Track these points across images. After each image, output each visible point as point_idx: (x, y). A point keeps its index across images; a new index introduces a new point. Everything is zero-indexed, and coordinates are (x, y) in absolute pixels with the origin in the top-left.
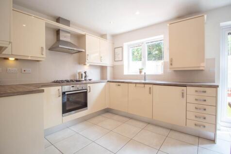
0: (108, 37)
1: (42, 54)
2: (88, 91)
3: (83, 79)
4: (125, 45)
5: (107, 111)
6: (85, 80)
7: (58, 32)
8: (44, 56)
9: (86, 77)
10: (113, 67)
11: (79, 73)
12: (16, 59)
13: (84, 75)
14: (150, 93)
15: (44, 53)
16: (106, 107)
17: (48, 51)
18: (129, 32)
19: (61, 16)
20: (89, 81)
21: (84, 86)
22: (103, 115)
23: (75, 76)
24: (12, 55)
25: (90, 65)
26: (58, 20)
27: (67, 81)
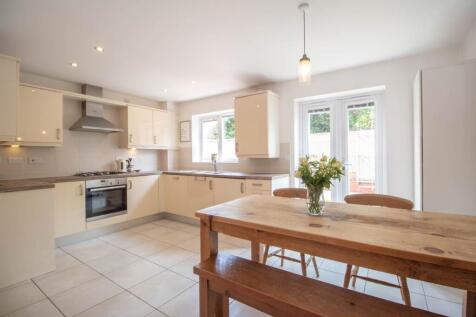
0: (169, 106)
1: (58, 138)
2: (128, 187)
3: (125, 170)
4: (195, 119)
5: (164, 217)
6: (129, 171)
7: (83, 104)
8: (61, 140)
9: (129, 166)
10: (178, 151)
11: (118, 162)
12: (21, 147)
13: (125, 164)
14: (211, 188)
15: (61, 136)
16: (161, 211)
17: (68, 132)
18: (201, 99)
19: (87, 83)
20: (135, 173)
21: (121, 181)
22: (158, 223)
23: (111, 165)
24: (16, 142)
25: (139, 150)
26: (84, 88)
27: (96, 174)
